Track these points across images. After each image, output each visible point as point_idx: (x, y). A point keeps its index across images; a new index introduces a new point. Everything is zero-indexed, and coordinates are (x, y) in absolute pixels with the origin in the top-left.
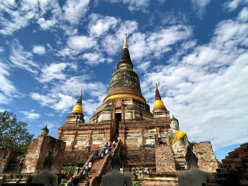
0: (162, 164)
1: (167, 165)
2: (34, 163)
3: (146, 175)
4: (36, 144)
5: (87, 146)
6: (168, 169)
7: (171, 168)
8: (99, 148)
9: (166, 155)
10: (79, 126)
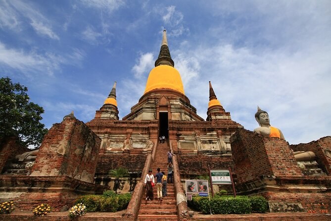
0: (279, 166)
1: (287, 167)
2: (56, 162)
3: (270, 180)
4: (60, 131)
5: (125, 149)
6: (291, 173)
7: (295, 172)
8: (143, 152)
9: (282, 152)
10: (115, 123)
